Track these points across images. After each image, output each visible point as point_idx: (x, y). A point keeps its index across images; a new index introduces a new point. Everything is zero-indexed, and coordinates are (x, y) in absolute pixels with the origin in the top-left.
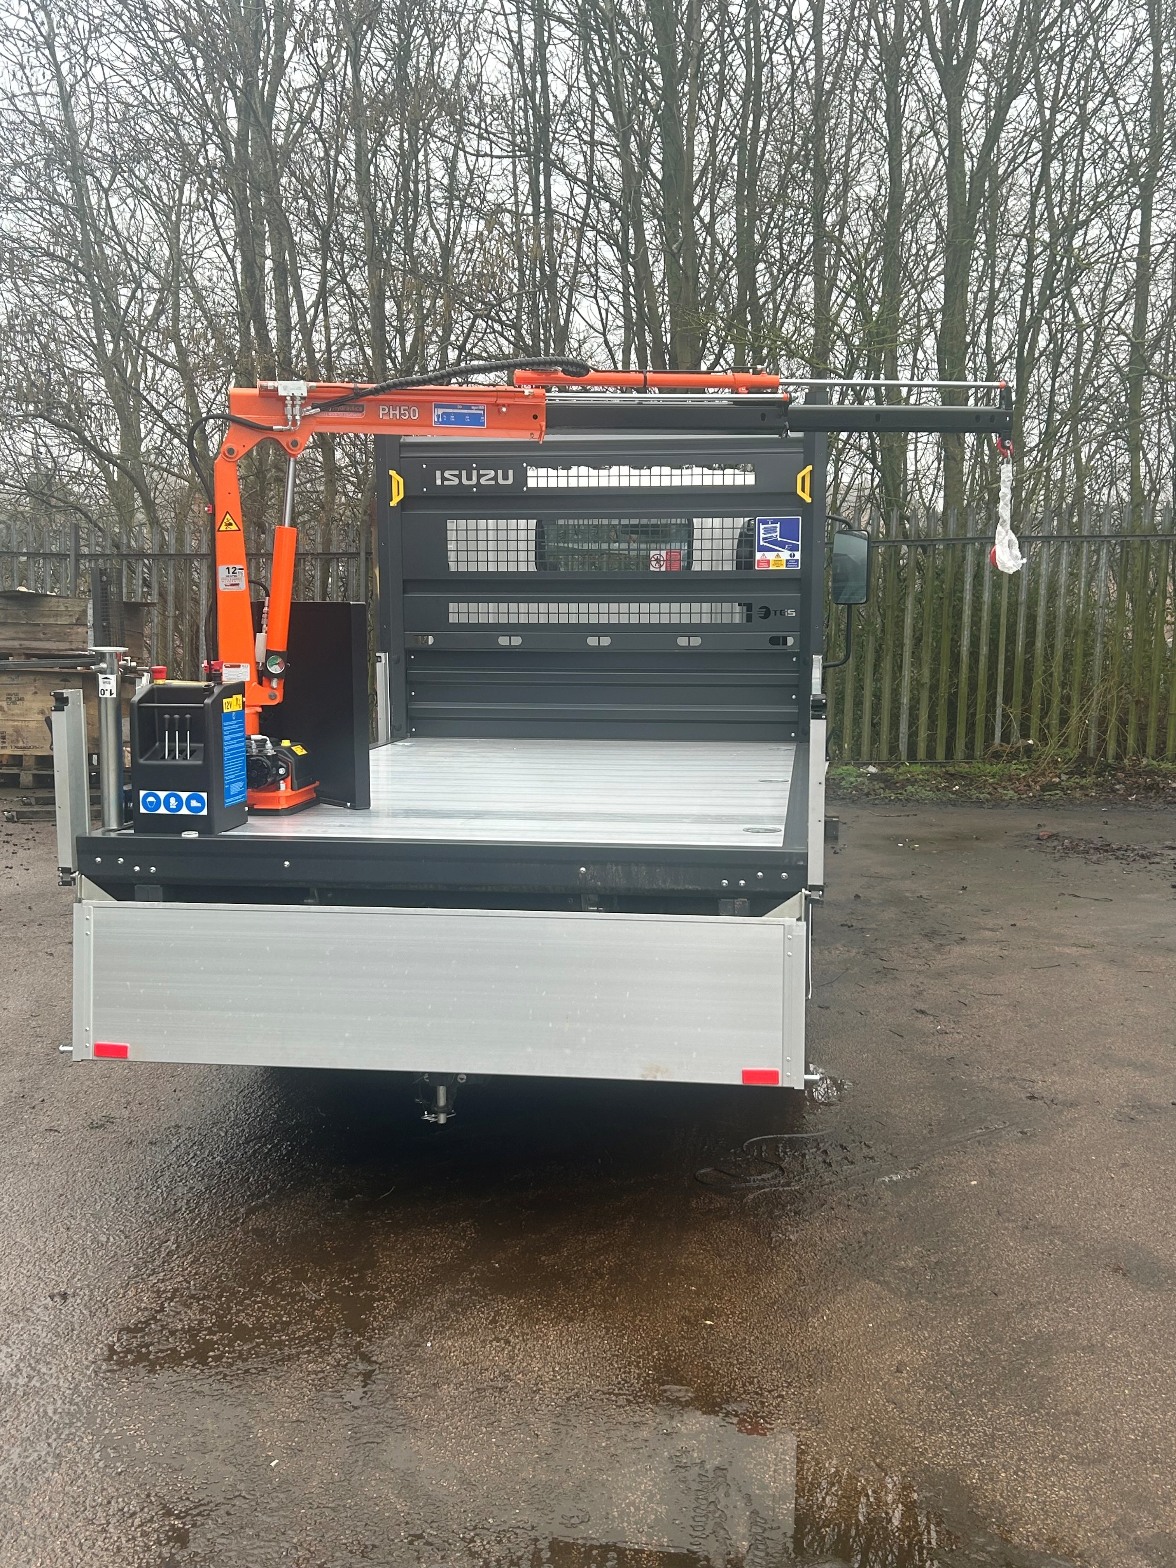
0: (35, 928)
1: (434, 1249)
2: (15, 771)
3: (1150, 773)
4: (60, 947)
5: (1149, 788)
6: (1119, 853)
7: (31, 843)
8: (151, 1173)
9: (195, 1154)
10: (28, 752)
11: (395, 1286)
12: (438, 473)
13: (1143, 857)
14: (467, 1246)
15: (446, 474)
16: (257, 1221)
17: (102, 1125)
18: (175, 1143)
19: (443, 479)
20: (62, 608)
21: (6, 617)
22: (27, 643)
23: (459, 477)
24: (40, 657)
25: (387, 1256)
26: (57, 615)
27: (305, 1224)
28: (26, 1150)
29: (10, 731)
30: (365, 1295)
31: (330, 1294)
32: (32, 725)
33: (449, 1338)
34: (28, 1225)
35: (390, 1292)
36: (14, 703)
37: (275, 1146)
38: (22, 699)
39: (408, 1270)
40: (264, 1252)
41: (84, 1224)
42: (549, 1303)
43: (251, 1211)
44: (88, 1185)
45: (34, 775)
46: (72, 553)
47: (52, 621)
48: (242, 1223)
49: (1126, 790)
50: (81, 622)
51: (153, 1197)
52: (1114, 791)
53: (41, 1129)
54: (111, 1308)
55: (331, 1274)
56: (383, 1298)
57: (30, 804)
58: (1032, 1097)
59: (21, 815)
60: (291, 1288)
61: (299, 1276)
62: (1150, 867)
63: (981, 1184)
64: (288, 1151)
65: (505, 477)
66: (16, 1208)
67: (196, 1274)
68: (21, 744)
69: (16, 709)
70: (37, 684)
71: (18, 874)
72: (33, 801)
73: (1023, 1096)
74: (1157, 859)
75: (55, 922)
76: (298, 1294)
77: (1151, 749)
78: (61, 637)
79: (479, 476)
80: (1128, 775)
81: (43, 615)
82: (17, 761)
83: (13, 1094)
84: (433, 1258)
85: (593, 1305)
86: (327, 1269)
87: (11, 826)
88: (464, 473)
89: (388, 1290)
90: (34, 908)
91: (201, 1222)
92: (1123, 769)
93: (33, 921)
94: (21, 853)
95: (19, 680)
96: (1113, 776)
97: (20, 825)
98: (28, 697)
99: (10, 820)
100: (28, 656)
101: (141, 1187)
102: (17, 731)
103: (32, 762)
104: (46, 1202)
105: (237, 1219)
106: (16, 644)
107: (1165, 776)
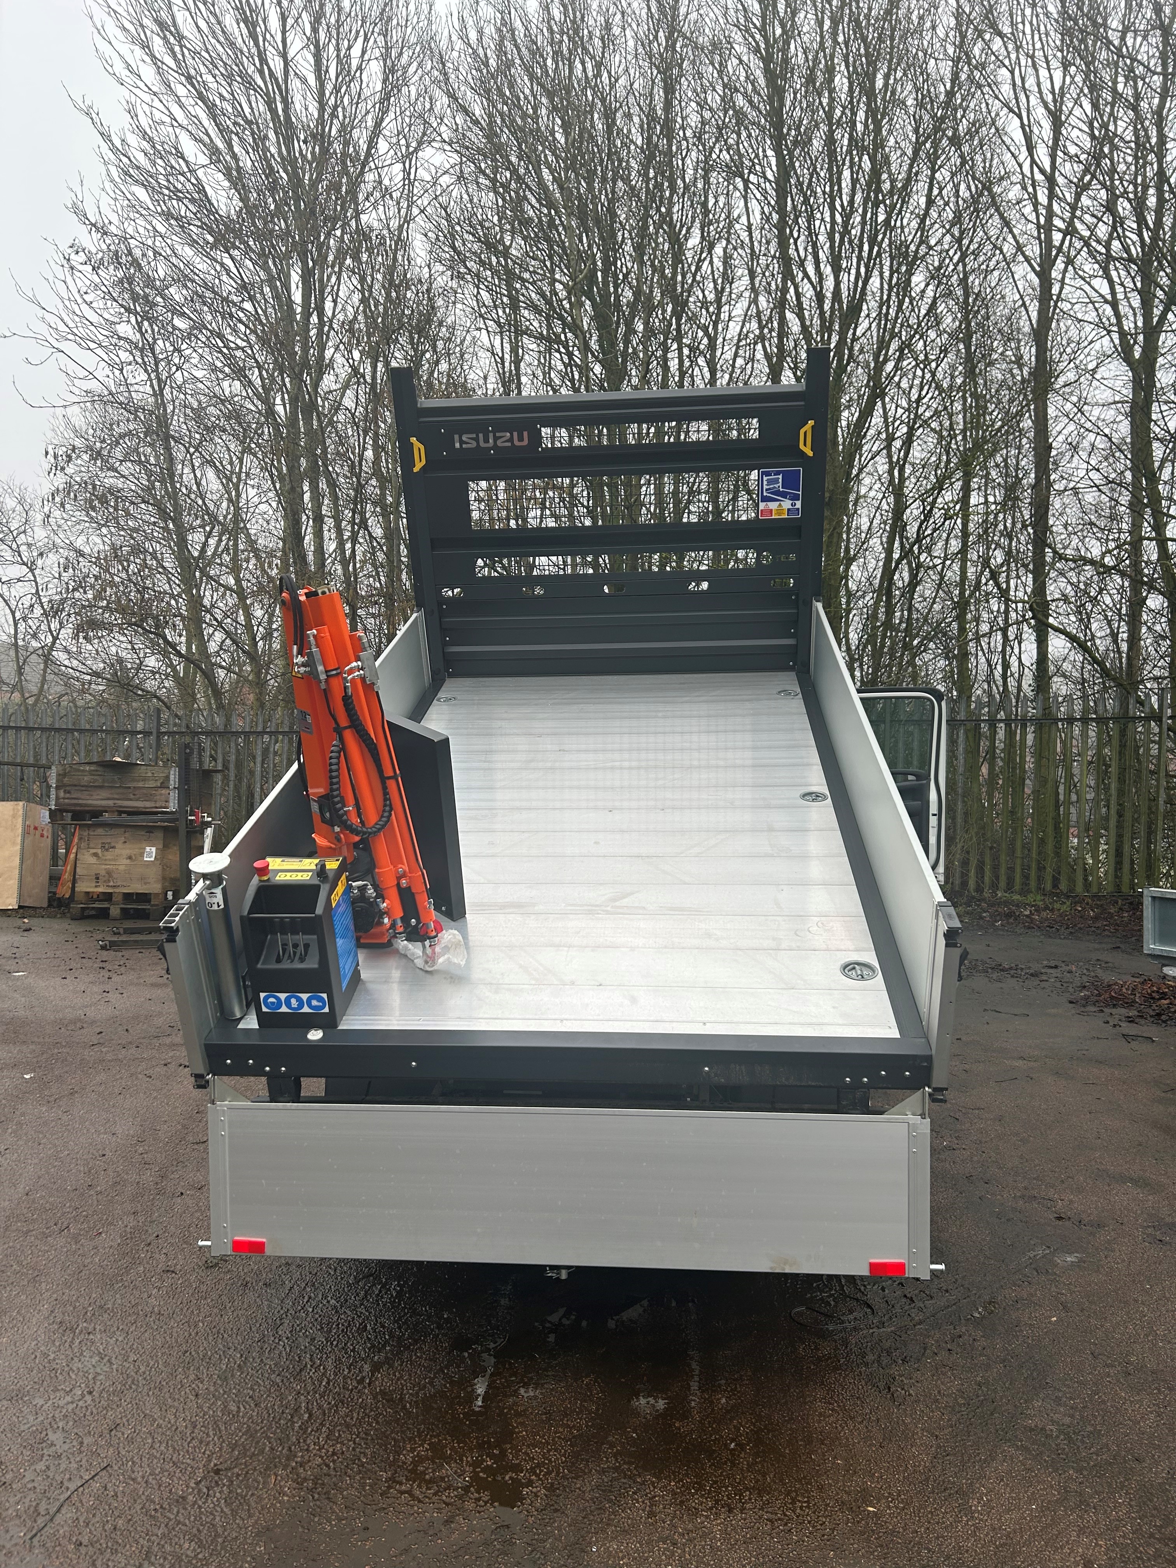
0: (133, 1050)
1: (566, 1415)
2: (105, 905)
3: (1006, 903)
4: (157, 1069)
5: (1009, 915)
6: (1012, 972)
7: (123, 969)
8: (270, 1321)
9: (310, 1298)
10: (117, 890)
11: (538, 1465)
12: (456, 437)
13: (1032, 975)
14: (597, 1409)
15: (464, 438)
16: (383, 1381)
17: (217, 1264)
18: (288, 1285)
19: (462, 442)
20: (150, 774)
21: (104, 781)
22: (120, 803)
23: (477, 440)
24: (130, 813)
25: (522, 1424)
26: (145, 779)
27: (431, 1383)
28: (145, 1295)
29: (103, 873)
30: (511, 1478)
31: (475, 1477)
32: (122, 868)
33: (613, 1539)
34: (157, 1391)
35: (535, 1474)
36: (107, 850)
37: (384, 1286)
38: (113, 847)
39: (548, 1443)
40: (397, 1421)
41: (212, 1389)
42: (701, 1487)
43: (376, 1368)
44: (211, 1338)
45: (122, 909)
46: (154, 731)
47: (140, 785)
48: (369, 1384)
49: (991, 916)
50: (164, 785)
51: (277, 1352)
52: (982, 918)
53: (158, 1271)
54: (253, 1504)
55: (471, 1450)
56: (530, 1483)
57: (119, 933)
58: (1060, 1218)
59: (113, 944)
60: (434, 1471)
61: (438, 1454)
62: (1043, 984)
63: (1060, 1320)
64: (398, 1292)
65: (521, 439)
66: (143, 1369)
67: (334, 1454)
68: (111, 884)
69: (109, 855)
70: (127, 835)
71: (113, 997)
72: (121, 931)
73: (1052, 1216)
74: (1044, 977)
75: (150, 1044)
76: (442, 1479)
77: (1003, 884)
78: (148, 797)
79: (496, 439)
80: (992, 905)
81: (134, 780)
82: (108, 897)
83: (128, 1230)
84: (568, 1426)
85: (747, 1489)
86: (465, 1443)
87: (105, 953)
88: (481, 435)
89: (532, 1471)
90: (131, 1031)
91: (328, 1383)
92: (984, 900)
93: (130, 1043)
94: (115, 978)
95: (113, 832)
96: (979, 906)
97: (112, 952)
98: (119, 845)
99: (103, 948)
100: (120, 813)
101: (262, 1340)
102: (109, 873)
103: (120, 898)
104: (171, 1361)
105: (363, 1378)
106: (111, 803)
107: (1017, 906)
